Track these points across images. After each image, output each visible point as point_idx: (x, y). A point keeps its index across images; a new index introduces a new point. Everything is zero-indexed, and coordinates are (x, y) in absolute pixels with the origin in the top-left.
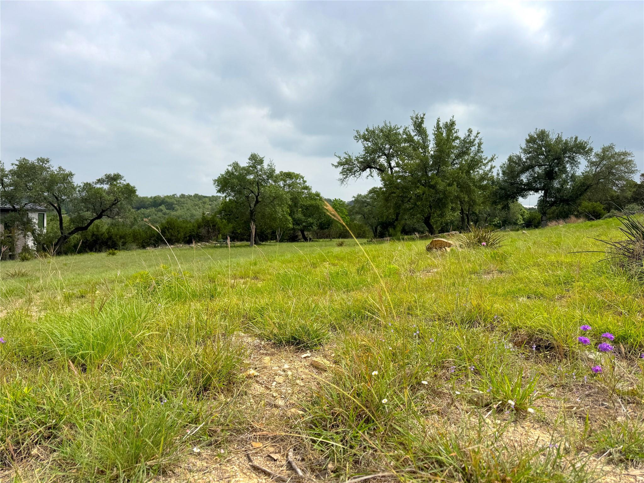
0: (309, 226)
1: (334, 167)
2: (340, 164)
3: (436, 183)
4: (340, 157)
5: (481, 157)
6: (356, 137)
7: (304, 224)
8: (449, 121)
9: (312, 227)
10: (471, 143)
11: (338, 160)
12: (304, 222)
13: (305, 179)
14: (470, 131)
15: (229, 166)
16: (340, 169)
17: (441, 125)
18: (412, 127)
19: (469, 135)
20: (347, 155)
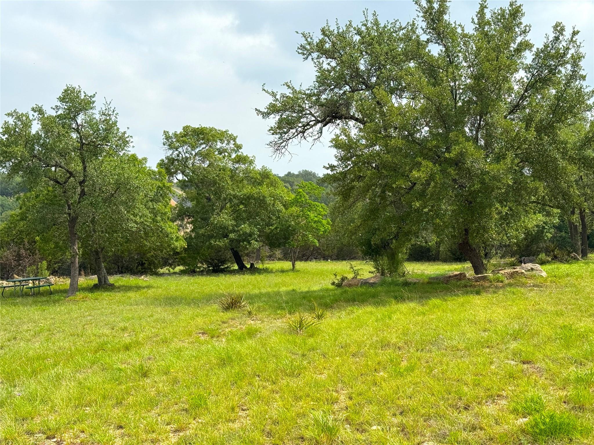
0: (244, 241)
1: (261, 116)
2: (273, 109)
3: (462, 154)
4: (274, 95)
5: (579, 90)
6: (303, 47)
7: (232, 236)
8: (506, 6)
9: (250, 244)
10: (560, 57)
11: (270, 100)
12: (233, 231)
13: (238, 142)
14: (559, 29)
15: (9, 115)
16: (273, 120)
17: (488, 16)
18: (421, 24)
19: (557, 39)
20: (290, 91)
